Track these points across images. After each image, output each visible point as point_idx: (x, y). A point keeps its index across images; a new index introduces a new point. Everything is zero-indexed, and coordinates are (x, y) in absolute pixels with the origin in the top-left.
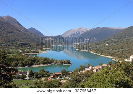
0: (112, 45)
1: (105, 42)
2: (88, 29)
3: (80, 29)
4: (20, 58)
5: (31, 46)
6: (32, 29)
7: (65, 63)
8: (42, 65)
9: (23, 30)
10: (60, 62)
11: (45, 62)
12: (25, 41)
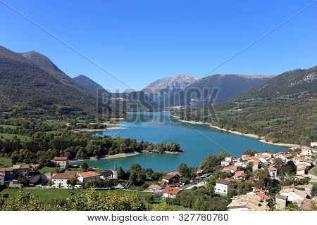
0: (251, 111)
1: (236, 105)
2: (196, 79)
3: (179, 77)
4: (78, 141)
5: (85, 114)
6: (82, 78)
7: (169, 150)
8: (124, 155)
9: (65, 81)
10: (159, 148)
11: (130, 147)
12: (71, 104)
